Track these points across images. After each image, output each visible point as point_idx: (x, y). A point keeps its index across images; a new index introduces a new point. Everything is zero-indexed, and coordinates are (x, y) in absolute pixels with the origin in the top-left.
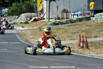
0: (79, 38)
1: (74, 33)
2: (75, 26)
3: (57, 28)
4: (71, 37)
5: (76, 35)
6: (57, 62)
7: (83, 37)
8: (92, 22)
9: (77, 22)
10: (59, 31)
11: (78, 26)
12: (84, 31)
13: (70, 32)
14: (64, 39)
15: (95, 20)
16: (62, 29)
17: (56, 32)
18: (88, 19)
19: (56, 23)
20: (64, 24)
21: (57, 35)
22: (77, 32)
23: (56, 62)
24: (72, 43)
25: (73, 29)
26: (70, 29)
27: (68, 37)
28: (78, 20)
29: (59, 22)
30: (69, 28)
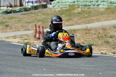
0: (34, 28)
1: (29, 23)
2: (29, 15)
3: (9, 17)
4: (26, 27)
5: (31, 25)
6: (11, 55)
7: (39, 27)
8: (49, 10)
9: (32, 10)
10: (12, 20)
11: (33, 15)
12: (40, 21)
13: (25, 21)
14: (17, 30)
15: (52, 8)
16: (16, 18)
17: (8, 21)
18: (44, 7)
19: (8, 11)
20: (17, 12)
21: (10, 25)
22: (33, 21)
23: (9, 55)
24: (26, 34)
25: (27, 18)
26: (24, 18)
27: (22, 27)
28: (33, 7)
29: (11, 10)
30: (23, 16)
